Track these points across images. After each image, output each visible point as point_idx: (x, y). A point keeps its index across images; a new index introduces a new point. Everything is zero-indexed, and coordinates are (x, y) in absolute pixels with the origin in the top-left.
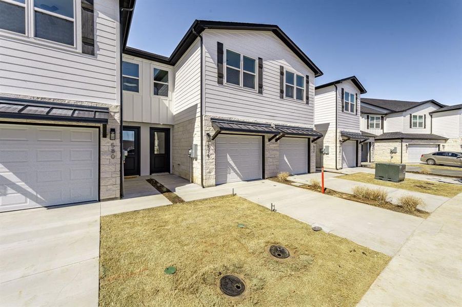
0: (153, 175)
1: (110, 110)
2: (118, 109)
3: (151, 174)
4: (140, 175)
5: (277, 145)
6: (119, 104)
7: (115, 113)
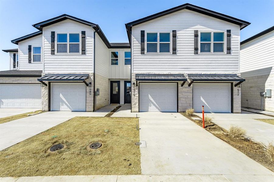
0: (125, 104)
1: (90, 75)
2: (92, 74)
3: (124, 104)
4: (120, 104)
5: (190, 89)
6: (93, 72)
7: (91, 76)
